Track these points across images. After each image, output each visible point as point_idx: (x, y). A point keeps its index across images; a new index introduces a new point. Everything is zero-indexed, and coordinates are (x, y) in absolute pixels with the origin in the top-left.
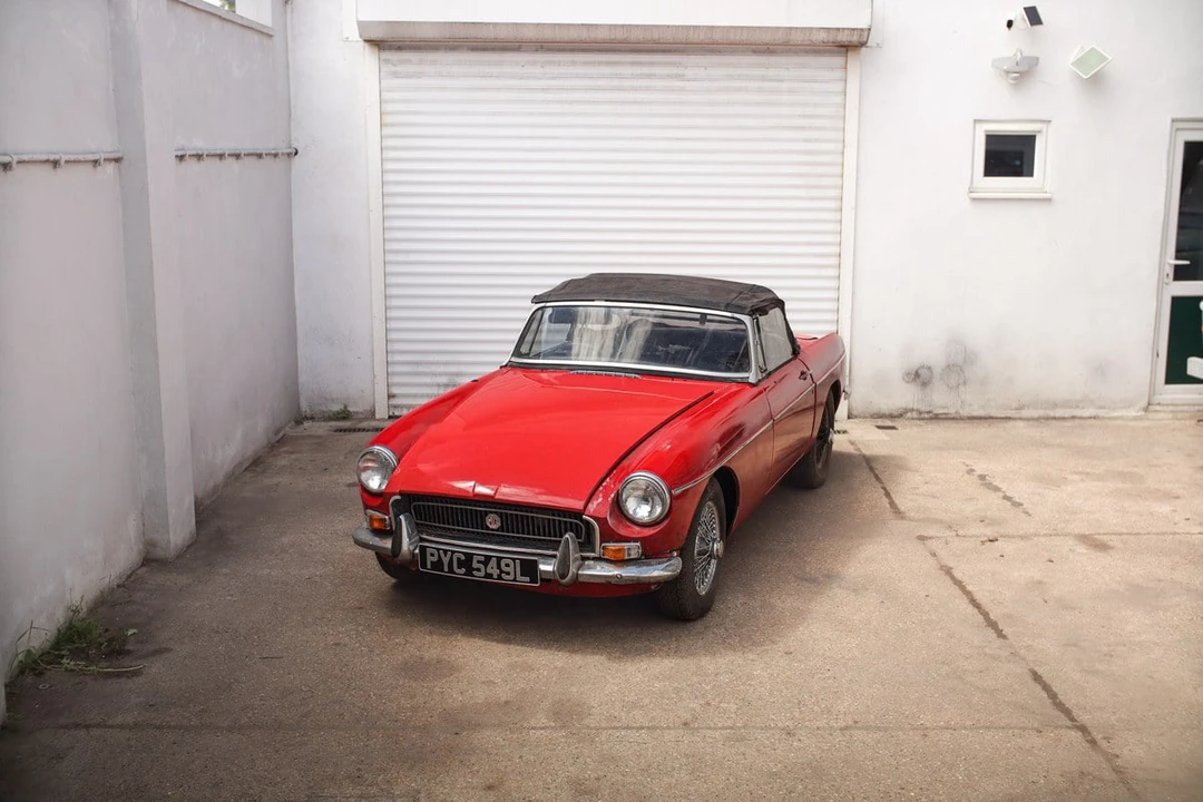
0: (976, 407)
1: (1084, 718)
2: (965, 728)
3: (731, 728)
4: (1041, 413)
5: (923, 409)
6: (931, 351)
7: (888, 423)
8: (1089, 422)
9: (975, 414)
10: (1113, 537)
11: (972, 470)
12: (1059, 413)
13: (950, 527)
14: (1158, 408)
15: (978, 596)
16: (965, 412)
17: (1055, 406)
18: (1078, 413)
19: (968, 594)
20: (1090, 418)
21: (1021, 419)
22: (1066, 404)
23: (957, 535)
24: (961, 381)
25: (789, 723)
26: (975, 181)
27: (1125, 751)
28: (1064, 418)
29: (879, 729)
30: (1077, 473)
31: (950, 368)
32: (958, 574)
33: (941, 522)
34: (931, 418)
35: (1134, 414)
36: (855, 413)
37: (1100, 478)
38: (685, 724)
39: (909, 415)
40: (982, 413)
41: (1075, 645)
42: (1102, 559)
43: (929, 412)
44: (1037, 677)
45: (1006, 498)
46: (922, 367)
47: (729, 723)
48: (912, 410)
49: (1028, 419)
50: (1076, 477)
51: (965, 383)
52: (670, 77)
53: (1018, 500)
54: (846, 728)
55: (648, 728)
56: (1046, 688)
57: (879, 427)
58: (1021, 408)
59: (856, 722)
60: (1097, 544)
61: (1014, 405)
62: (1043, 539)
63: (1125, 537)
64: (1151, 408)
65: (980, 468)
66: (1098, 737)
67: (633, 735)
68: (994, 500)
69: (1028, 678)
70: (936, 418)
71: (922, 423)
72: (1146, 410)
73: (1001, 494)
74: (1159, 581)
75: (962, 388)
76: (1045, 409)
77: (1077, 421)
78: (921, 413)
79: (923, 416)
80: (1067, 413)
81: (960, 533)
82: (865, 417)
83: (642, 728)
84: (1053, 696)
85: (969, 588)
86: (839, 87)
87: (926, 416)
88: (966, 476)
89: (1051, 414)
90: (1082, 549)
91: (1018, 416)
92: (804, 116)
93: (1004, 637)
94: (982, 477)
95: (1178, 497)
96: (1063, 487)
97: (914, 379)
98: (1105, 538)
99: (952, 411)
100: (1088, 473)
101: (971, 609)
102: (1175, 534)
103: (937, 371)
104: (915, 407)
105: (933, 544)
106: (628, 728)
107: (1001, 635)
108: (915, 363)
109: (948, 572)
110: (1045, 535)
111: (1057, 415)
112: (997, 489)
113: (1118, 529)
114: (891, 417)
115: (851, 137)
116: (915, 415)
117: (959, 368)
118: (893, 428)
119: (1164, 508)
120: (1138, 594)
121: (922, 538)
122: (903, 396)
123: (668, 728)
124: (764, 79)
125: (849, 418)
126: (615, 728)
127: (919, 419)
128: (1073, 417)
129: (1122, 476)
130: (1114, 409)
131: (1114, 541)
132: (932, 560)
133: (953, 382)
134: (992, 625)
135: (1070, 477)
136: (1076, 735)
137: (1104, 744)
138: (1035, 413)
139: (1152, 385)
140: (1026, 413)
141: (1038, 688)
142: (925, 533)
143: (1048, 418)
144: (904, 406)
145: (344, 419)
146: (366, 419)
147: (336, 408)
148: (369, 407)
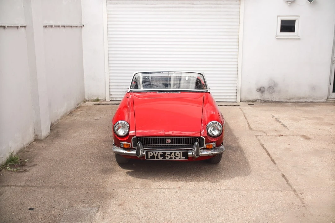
0: (277, 99)
1: (295, 188)
2: (260, 190)
3: (192, 189)
4: (296, 100)
5: (262, 99)
6: (264, 83)
7: (252, 103)
8: (310, 103)
9: (277, 101)
10: (312, 136)
11: (274, 117)
12: (301, 100)
13: (265, 133)
14: (330, 99)
15: (270, 153)
16: (274, 100)
17: (300, 98)
18: (307, 101)
19: (267, 152)
20: (310, 102)
21: (290, 102)
22: (303, 98)
23: (267, 135)
24: (273, 91)
25: (209, 188)
26: (278, 34)
27: (306, 198)
28: (302, 102)
29: (235, 190)
30: (304, 118)
31: (270, 87)
32: (265, 146)
33: (262, 131)
34: (264, 102)
35: (323, 101)
36: (242, 100)
37: (311, 119)
38: (179, 188)
39: (258, 101)
40: (279, 100)
41: (296, 167)
42: (308, 142)
43: (264, 100)
44: (283, 176)
45: (282, 124)
46: (262, 87)
47: (192, 188)
48: (259, 100)
49: (292, 102)
50: (304, 119)
51: (274, 92)
52: (189, 4)
53: (286, 125)
54: (226, 190)
55: (168, 189)
56: (286, 179)
57: (249, 104)
58: (290, 99)
59: (228, 188)
60: (306, 138)
61: (288, 98)
62: (291, 136)
63: (315, 136)
64: (329, 99)
65: (276, 116)
66: (299, 193)
67: (163, 190)
68: (279, 125)
69: (281, 176)
70: (266, 102)
71: (261, 103)
72: (327, 100)
73: (281, 123)
74: (324, 148)
75: (273, 93)
76: (297, 99)
77: (306, 103)
78: (261, 100)
79: (262, 101)
80: (304, 100)
81: (268, 134)
82: (245, 101)
83: (166, 189)
84: (287, 181)
85: (268, 150)
86: (238, 6)
87: (263, 101)
88: (272, 118)
89: (299, 101)
90: (302, 139)
91: (289, 101)
92: (228, 15)
93: (276, 164)
94: (276, 119)
95: (333, 125)
96: (299, 122)
97: (259, 91)
98: (309, 136)
99: (270, 100)
100: (307, 118)
101: (267, 156)
102: (330, 135)
103: (266, 88)
104: (260, 99)
105: (259, 138)
106: (163, 188)
107: (275, 163)
108: (260, 86)
109: (262, 145)
110: (292, 135)
111: (301, 101)
112: (280, 122)
113: (314, 134)
114: (253, 101)
115: (242, 21)
116: (259, 101)
117: (272, 88)
118: (253, 105)
119: (328, 128)
120: (317, 152)
121: (256, 136)
122: (256, 95)
123: (174, 189)
124: (216, 4)
125: (240, 102)
126: (159, 189)
127: (261, 102)
128: (305, 102)
129: (317, 118)
130: (317, 100)
131: (312, 137)
132: (258, 142)
133: (271, 92)
134: (273, 161)
135: (302, 119)
136: (292, 193)
137: (300, 195)
138: (294, 101)
139: (329, 92)
140: (292, 101)
141: (283, 179)
142: (257, 134)
143: (298, 102)
144: (256, 98)
145: (97, 101)
146: (104, 101)
147: (96, 98)
148: (104, 98)
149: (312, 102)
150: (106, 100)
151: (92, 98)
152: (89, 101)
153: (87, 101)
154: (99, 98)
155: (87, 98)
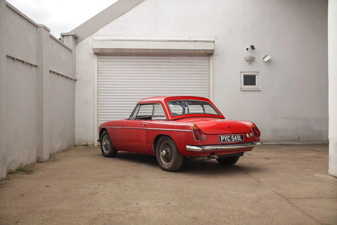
17: (265, 141)
18: (271, 143)
22: (268, 141)
52: (167, 62)
77: (270, 145)
86: (208, 64)
111: (265, 144)
115: (211, 76)
145: (86, 146)
146: (92, 146)
147: (85, 143)
148: (93, 143)
149: (275, 144)
150: (94, 145)
151: (81, 144)
152: (78, 146)
153: (77, 146)
154: (88, 144)
155: (76, 143)
